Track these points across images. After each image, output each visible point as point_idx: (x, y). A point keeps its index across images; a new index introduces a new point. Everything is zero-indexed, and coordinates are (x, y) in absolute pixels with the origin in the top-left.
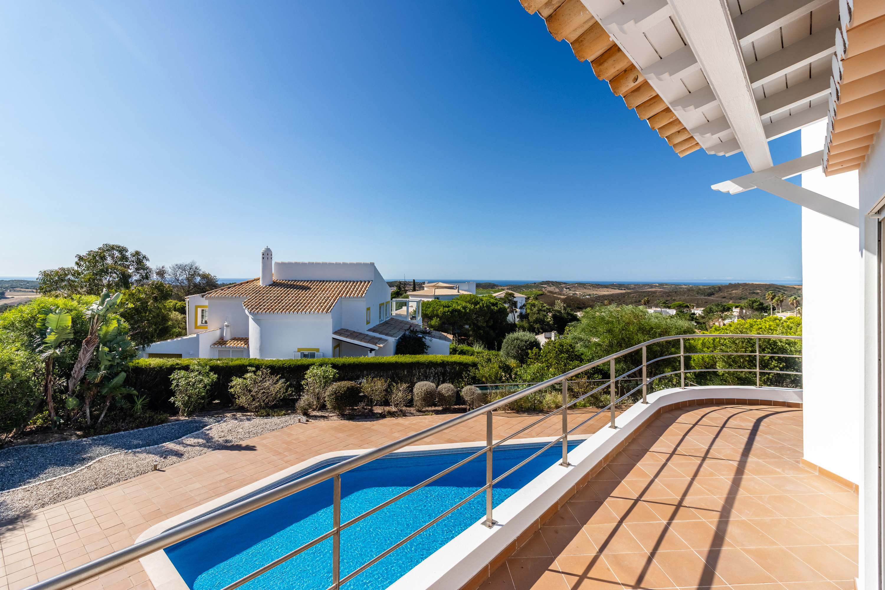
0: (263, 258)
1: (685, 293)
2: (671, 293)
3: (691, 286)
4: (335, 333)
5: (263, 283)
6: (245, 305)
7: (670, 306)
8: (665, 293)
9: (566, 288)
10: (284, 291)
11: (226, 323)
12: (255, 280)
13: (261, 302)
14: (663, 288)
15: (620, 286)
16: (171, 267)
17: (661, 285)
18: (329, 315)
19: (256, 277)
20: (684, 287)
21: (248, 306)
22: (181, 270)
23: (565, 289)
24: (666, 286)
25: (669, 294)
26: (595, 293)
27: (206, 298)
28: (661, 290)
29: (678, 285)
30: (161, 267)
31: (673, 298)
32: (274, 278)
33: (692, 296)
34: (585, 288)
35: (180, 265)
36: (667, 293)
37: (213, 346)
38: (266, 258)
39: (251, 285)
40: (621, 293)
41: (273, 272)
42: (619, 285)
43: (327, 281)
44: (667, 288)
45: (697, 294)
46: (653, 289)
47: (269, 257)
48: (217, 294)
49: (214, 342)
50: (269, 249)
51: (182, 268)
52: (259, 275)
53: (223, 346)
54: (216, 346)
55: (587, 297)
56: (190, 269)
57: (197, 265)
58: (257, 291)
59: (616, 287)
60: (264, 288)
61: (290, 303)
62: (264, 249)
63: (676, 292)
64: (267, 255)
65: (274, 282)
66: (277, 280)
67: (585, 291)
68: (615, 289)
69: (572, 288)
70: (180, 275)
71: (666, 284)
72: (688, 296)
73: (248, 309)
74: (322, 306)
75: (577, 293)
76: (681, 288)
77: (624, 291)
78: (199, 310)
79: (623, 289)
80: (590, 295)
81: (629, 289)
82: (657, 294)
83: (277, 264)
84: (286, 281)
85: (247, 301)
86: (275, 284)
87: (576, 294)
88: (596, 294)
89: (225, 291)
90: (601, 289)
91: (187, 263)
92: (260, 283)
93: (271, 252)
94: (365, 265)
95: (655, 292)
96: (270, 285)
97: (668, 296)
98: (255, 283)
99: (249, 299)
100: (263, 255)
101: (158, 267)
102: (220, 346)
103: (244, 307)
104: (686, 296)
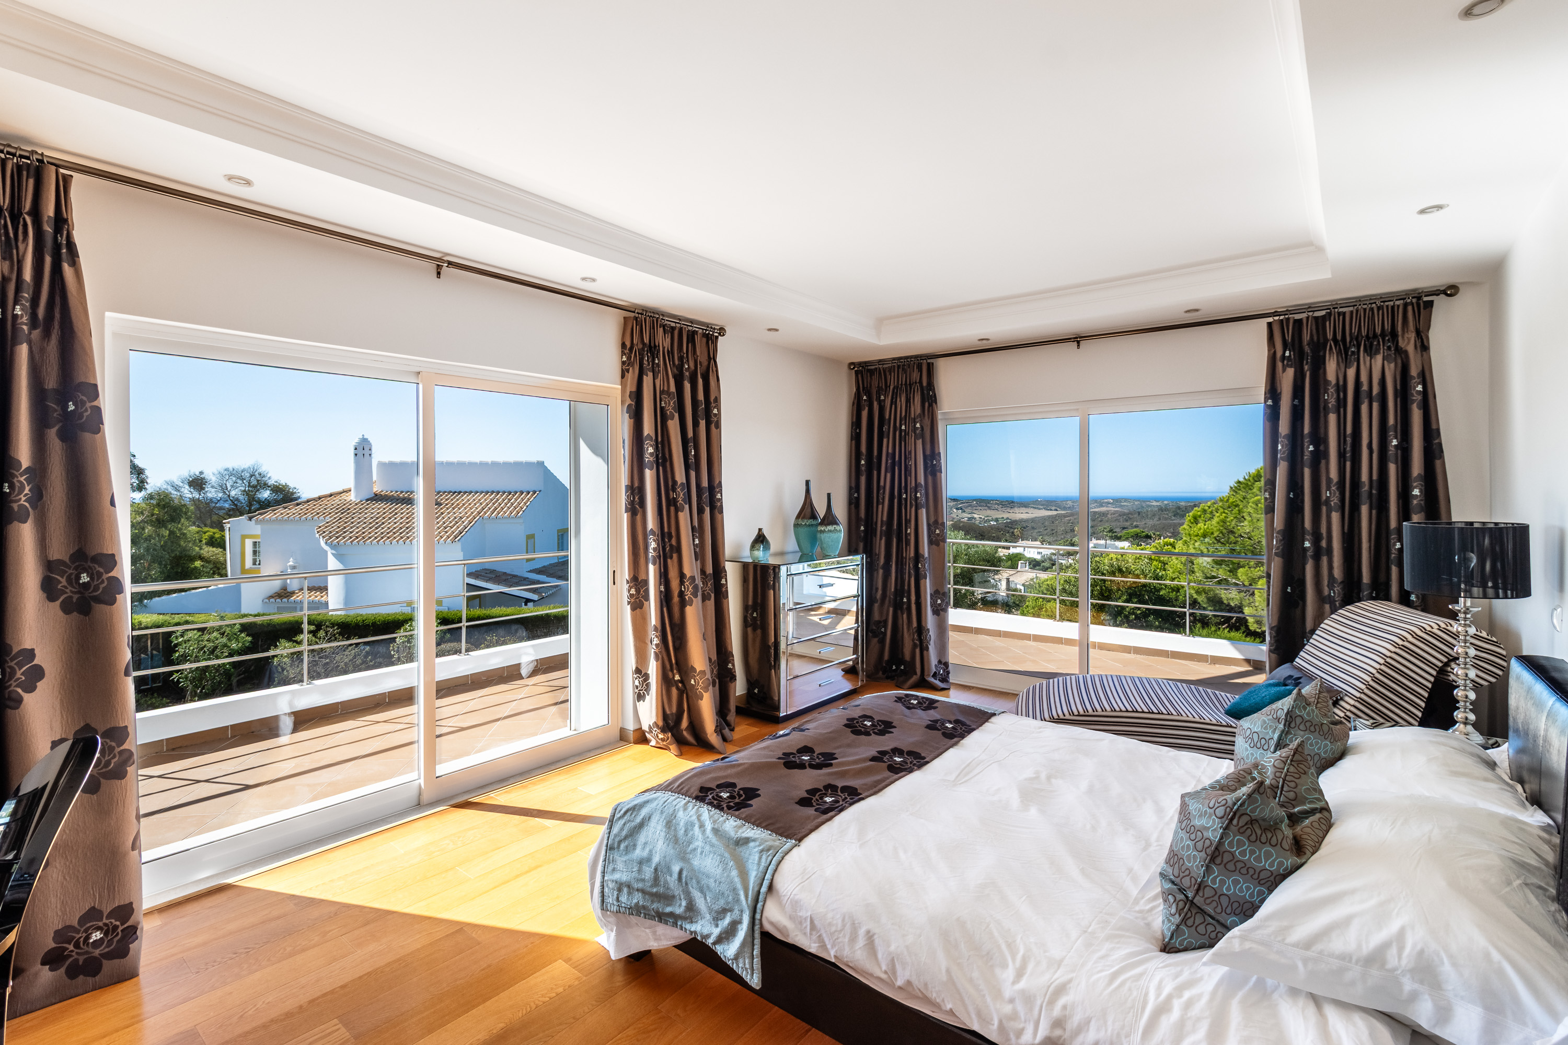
0: (356, 455)
1: (1154, 515)
2: (1132, 514)
3: (1166, 502)
4: (470, 575)
5: (356, 497)
6: (318, 532)
7: (1121, 536)
8: (1122, 514)
9: (957, 509)
10: (390, 509)
11: (291, 563)
12: (344, 492)
13: (348, 526)
14: (1121, 506)
15: (1048, 503)
16: (216, 472)
17: (1117, 501)
18: (458, 546)
19: (346, 487)
20: (1155, 503)
21: (324, 532)
22: (234, 479)
23: (955, 510)
24: (1125, 504)
25: (1127, 516)
26: (1005, 515)
27: (257, 522)
28: (1116, 509)
29: (1144, 502)
30: (197, 473)
31: (1135, 524)
32: (376, 489)
33: (1166, 519)
34: (989, 508)
35: (234, 470)
36: (1124, 514)
37: (267, 601)
38: (360, 455)
39: (337, 500)
40: (1049, 517)
41: (375, 478)
42: (1047, 501)
43: (465, 492)
44: (1127, 507)
45: (1174, 516)
46: (1103, 509)
47: (367, 452)
48: (275, 514)
49: (270, 594)
50: (367, 439)
51: (238, 475)
52: (350, 483)
53: (285, 600)
54: (272, 600)
55: (992, 523)
56: (251, 476)
57: (263, 469)
58: (345, 510)
59: (1042, 505)
60: (356, 504)
61: (395, 528)
62: (357, 440)
63: (1139, 513)
64: (363, 450)
65: (376, 495)
66: (382, 491)
67: (989, 512)
68: (1040, 509)
69: (967, 507)
70: (232, 486)
71: (1126, 500)
72: (1160, 519)
73: (323, 537)
74: (446, 532)
75: (976, 516)
76: (1150, 506)
77: (1055, 513)
78: (249, 544)
79: (1053, 508)
80: (997, 520)
81: (1065, 509)
82: (1109, 516)
83: (382, 465)
84: (397, 492)
85: (323, 525)
86: (377, 498)
87: (973, 518)
88: (1008, 518)
89: (290, 509)
90: (1016, 510)
91: (246, 466)
92: (352, 497)
93: (370, 444)
94: (529, 465)
95: (1104, 514)
96: (367, 500)
97: (1127, 521)
98: (344, 496)
99: (328, 523)
100: (356, 449)
101: (192, 473)
102: (279, 600)
103: (317, 535)
104: (1155, 519)
